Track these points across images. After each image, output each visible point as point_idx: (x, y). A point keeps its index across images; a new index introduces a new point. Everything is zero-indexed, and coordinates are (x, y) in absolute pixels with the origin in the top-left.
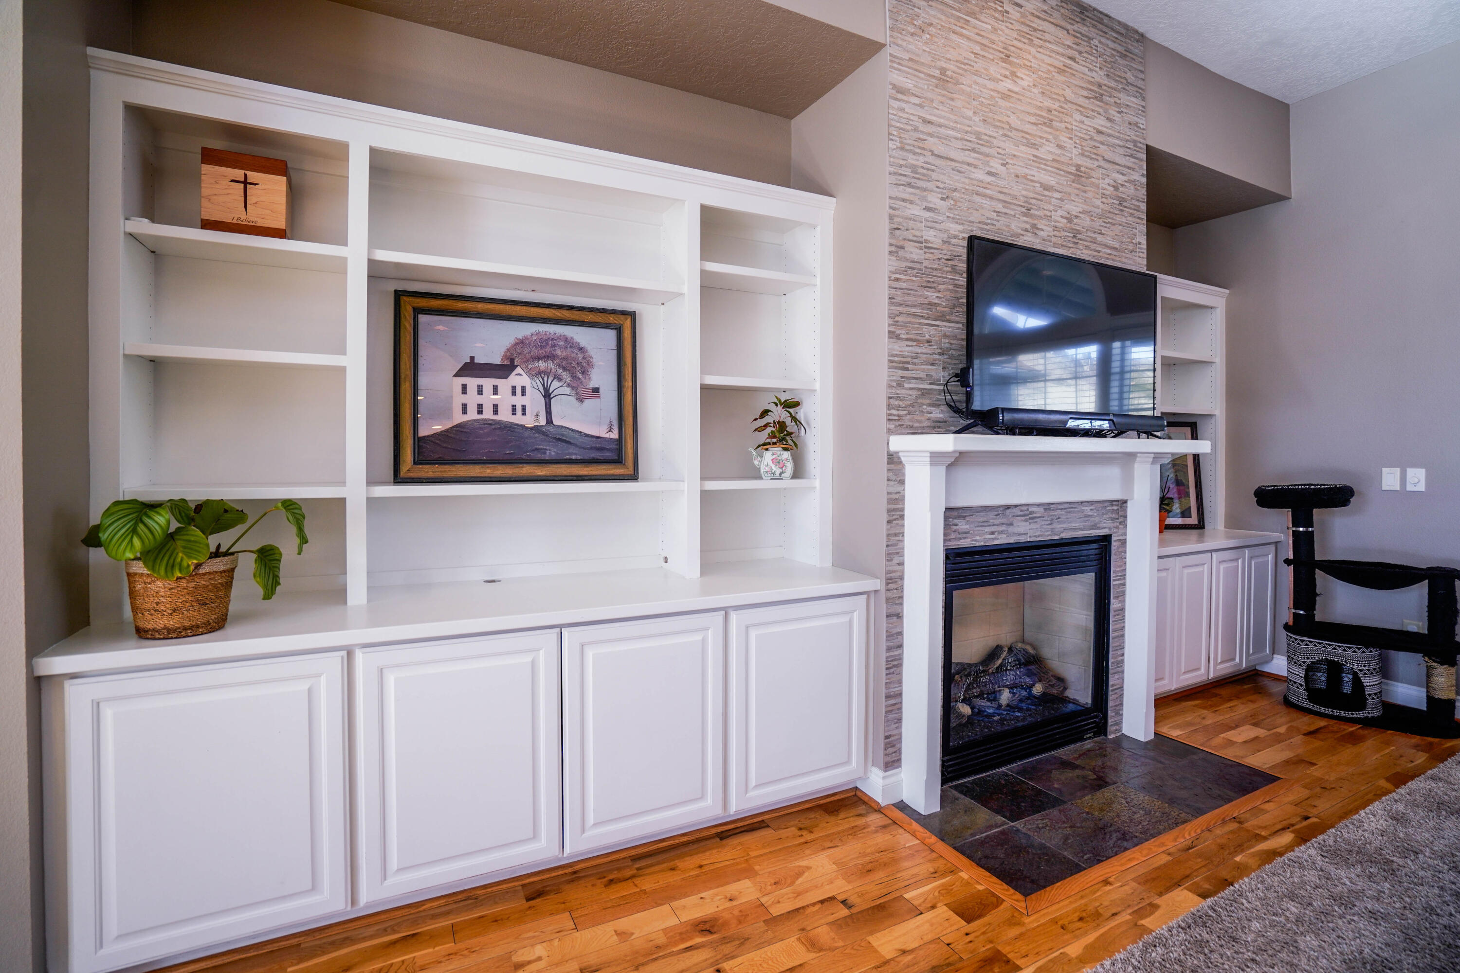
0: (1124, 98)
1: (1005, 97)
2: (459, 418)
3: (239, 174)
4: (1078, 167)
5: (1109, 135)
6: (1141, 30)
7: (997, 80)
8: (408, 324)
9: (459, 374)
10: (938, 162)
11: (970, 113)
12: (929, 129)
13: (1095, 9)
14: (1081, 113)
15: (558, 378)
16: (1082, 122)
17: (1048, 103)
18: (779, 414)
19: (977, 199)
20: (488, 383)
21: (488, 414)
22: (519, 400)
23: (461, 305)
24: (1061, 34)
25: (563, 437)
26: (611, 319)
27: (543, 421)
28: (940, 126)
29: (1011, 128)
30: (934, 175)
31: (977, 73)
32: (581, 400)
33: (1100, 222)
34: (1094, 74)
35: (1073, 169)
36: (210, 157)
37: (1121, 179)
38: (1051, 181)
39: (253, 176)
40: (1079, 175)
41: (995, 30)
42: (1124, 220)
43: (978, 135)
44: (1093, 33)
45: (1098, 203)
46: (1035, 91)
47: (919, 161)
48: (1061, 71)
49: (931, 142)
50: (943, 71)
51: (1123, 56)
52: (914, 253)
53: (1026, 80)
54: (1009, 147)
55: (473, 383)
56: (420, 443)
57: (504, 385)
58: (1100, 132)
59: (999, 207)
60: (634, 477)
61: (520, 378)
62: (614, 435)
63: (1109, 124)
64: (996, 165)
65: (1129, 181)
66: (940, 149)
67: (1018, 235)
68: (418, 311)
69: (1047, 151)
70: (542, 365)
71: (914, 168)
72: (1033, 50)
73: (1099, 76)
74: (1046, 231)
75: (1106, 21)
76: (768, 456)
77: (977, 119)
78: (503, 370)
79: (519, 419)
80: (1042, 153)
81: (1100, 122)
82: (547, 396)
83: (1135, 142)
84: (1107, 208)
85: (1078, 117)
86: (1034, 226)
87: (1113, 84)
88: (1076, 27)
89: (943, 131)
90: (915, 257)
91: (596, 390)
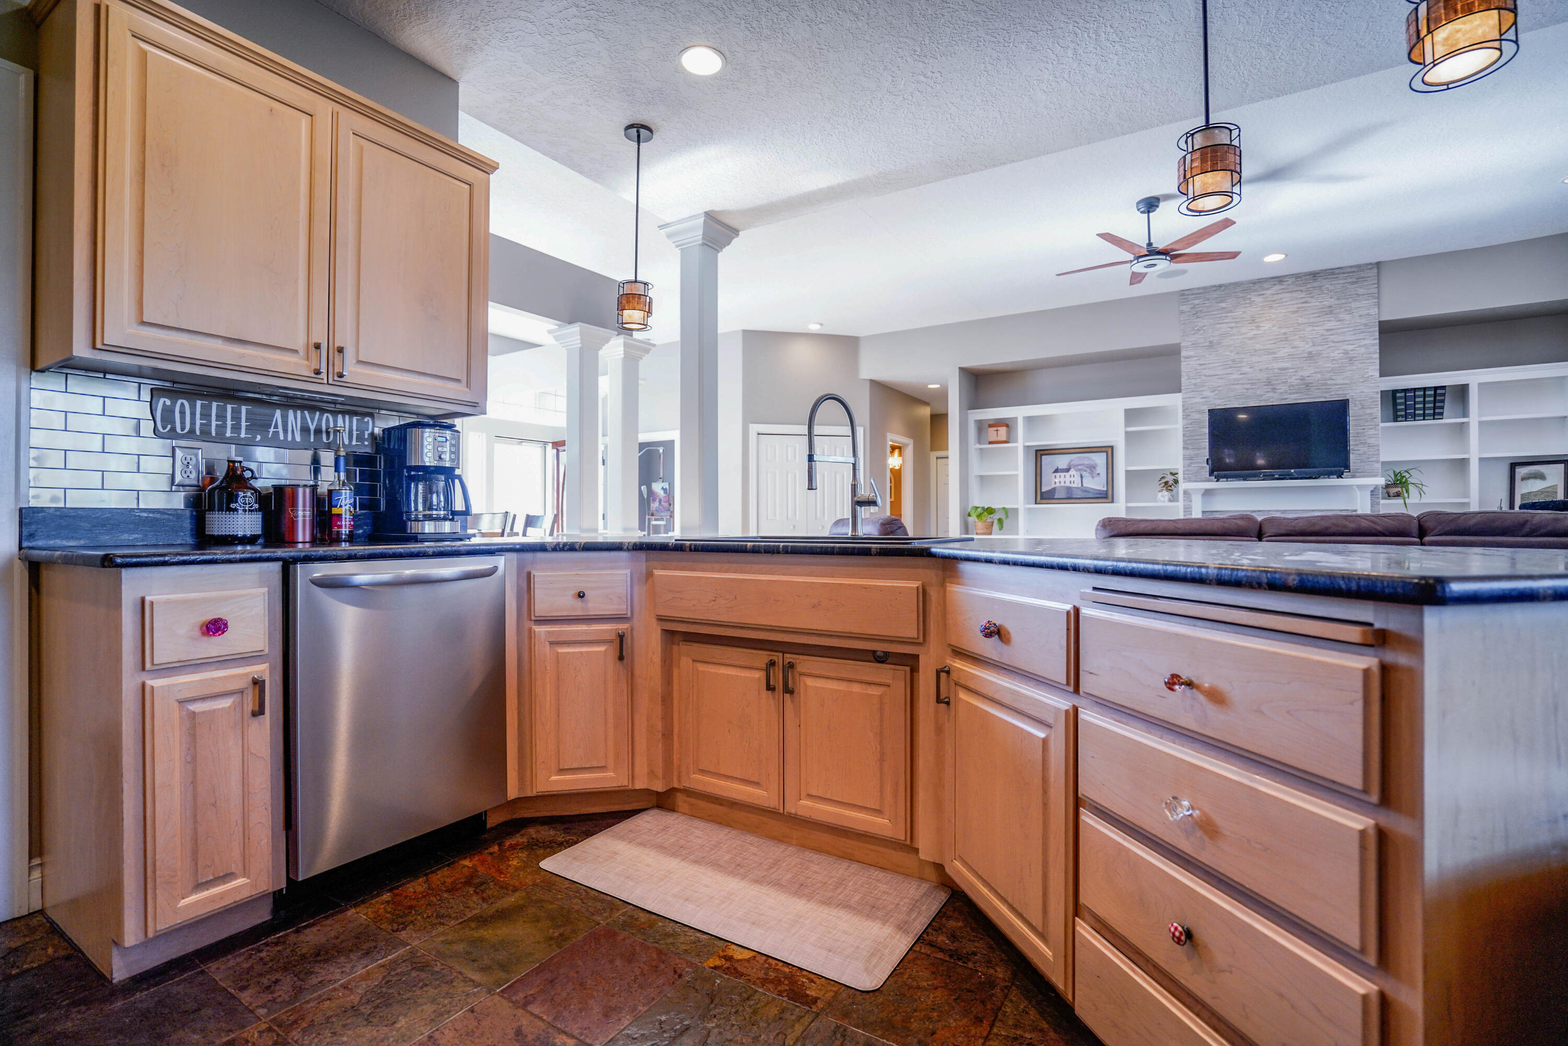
0: (1353, 305)
1: (1250, 339)
2: (1053, 486)
3: (995, 429)
4: (1310, 353)
5: (1339, 329)
6: (1375, 261)
7: (1246, 333)
8: (1039, 459)
9: (1054, 472)
10: (1209, 378)
11: (1229, 353)
12: (1203, 367)
13: (1326, 270)
14: (1313, 326)
15: (1085, 471)
16: (1314, 330)
17: (1283, 331)
18: (1170, 478)
19: (1232, 386)
20: (1062, 474)
21: (1062, 484)
22: (1072, 479)
23: (1054, 452)
24: (1295, 295)
25: (1086, 490)
26: (1104, 449)
27: (1080, 485)
28: (1209, 364)
29: (1256, 351)
30: (1206, 384)
31: (1233, 335)
32: (1093, 477)
33: (1331, 374)
34: (1325, 303)
35: (1306, 355)
36: (990, 426)
37: (1351, 347)
38: (1288, 365)
39: (999, 428)
40: (1310, 356)
41: (1244, 312)
42: (1355, 367)
43: (1233, 361)
44: (1325, 282)
45: (1329, 365)
46: (1274, 328)
47: (1199, 380)
48: (1294, 312)
49: (1204, 372)
50: (1211, 342)
51: (1352, 283)
52: (1197, 416)
53: (1266, 326)
54: (1255, 359)
55: (1058, 475)
56: (1042, 493)
57: (1067, 475)
58: (1328, 330)
59: (1248, 386)
60: (1112, 502)
61: (1072, 472)
62: (1105, 489)
63: (1338, 323)
64: (1246, 369)
65: (1359, 346)
66: (1211, 373)
67: (1261, 395)
68: (1042, 455)
69: (1285, 351)
70: (1080, 467)
71: (1195, 385)
72: (1273, 311)
73: (1333, 301)
74: (1282, 388)
75: (1337, 271)
76: (1160, 494)
77: (1232, 354)
78: (1067, 470)
79: (1072, 485)
80: (1278, 355)
81: (1332, 324)
82: (1082, 477)
83: (1366, 325)
84: (1337, 365)
85: (1310, 329)
86: (1275, 389)
87: (1344, 301)
88: (1309, 286)
89: (1211, 365)
90: (1197, 417)
91: (1099, 474)
